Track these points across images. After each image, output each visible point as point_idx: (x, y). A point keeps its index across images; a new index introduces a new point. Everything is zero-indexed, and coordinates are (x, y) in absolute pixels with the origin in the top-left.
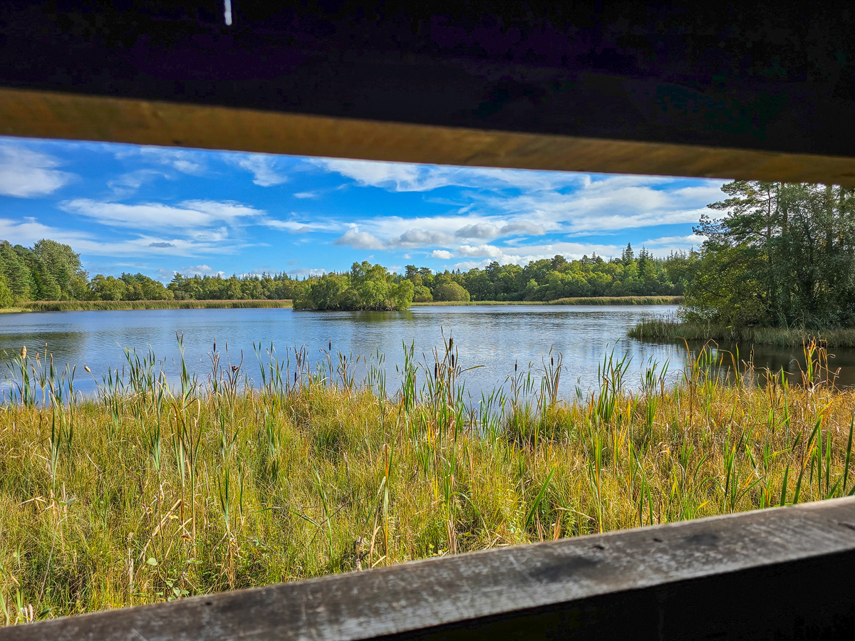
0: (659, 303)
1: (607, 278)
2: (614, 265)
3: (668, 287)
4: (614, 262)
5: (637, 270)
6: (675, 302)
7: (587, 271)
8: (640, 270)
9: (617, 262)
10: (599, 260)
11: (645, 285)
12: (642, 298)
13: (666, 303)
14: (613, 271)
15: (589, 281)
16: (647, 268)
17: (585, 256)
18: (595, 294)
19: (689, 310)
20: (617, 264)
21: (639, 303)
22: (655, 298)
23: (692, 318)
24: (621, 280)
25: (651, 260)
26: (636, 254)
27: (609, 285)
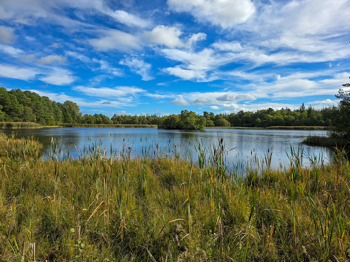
0: (317, 129)
1: (293, 118)
2: (296, 113)
3: (321, 122)
4: (296, 111)
5: (307, 115)
6: (325, 129)
7: (283, 115)
8: (308, 115)
9: (298, 111)
10: (289, 110)
11: (310, 121)
12: (309, 127)
13: (320, 129)
14: (295, 115)
15: (285, 119)
16: (312, 114)
17: (283, 108)
18: (287, 125)
19: (332, 132)
20: (297, 112)
21: (307, 129)
22: (315, 127)
23: (334, 136)
24: (299, 119)
25: (313, 110)
26: (307, 108)
27: (293, 121)
